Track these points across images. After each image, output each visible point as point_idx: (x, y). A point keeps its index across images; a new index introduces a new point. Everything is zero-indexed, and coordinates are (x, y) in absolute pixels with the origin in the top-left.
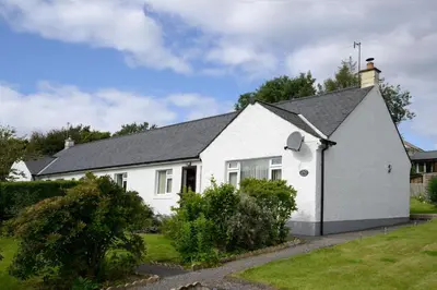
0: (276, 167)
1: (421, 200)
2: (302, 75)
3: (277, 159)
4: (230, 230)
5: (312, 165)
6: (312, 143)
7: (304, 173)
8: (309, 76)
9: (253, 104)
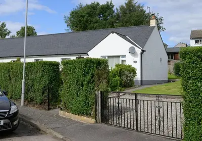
0: (123, 59)
1: (170, 74)
2: (108, 2)
3: (124, 56)
4: (124, 81)
5: (138, 59)
6: (138, 51)
7: (135, 62)
8: (111, 3)
9: (113, 33)
